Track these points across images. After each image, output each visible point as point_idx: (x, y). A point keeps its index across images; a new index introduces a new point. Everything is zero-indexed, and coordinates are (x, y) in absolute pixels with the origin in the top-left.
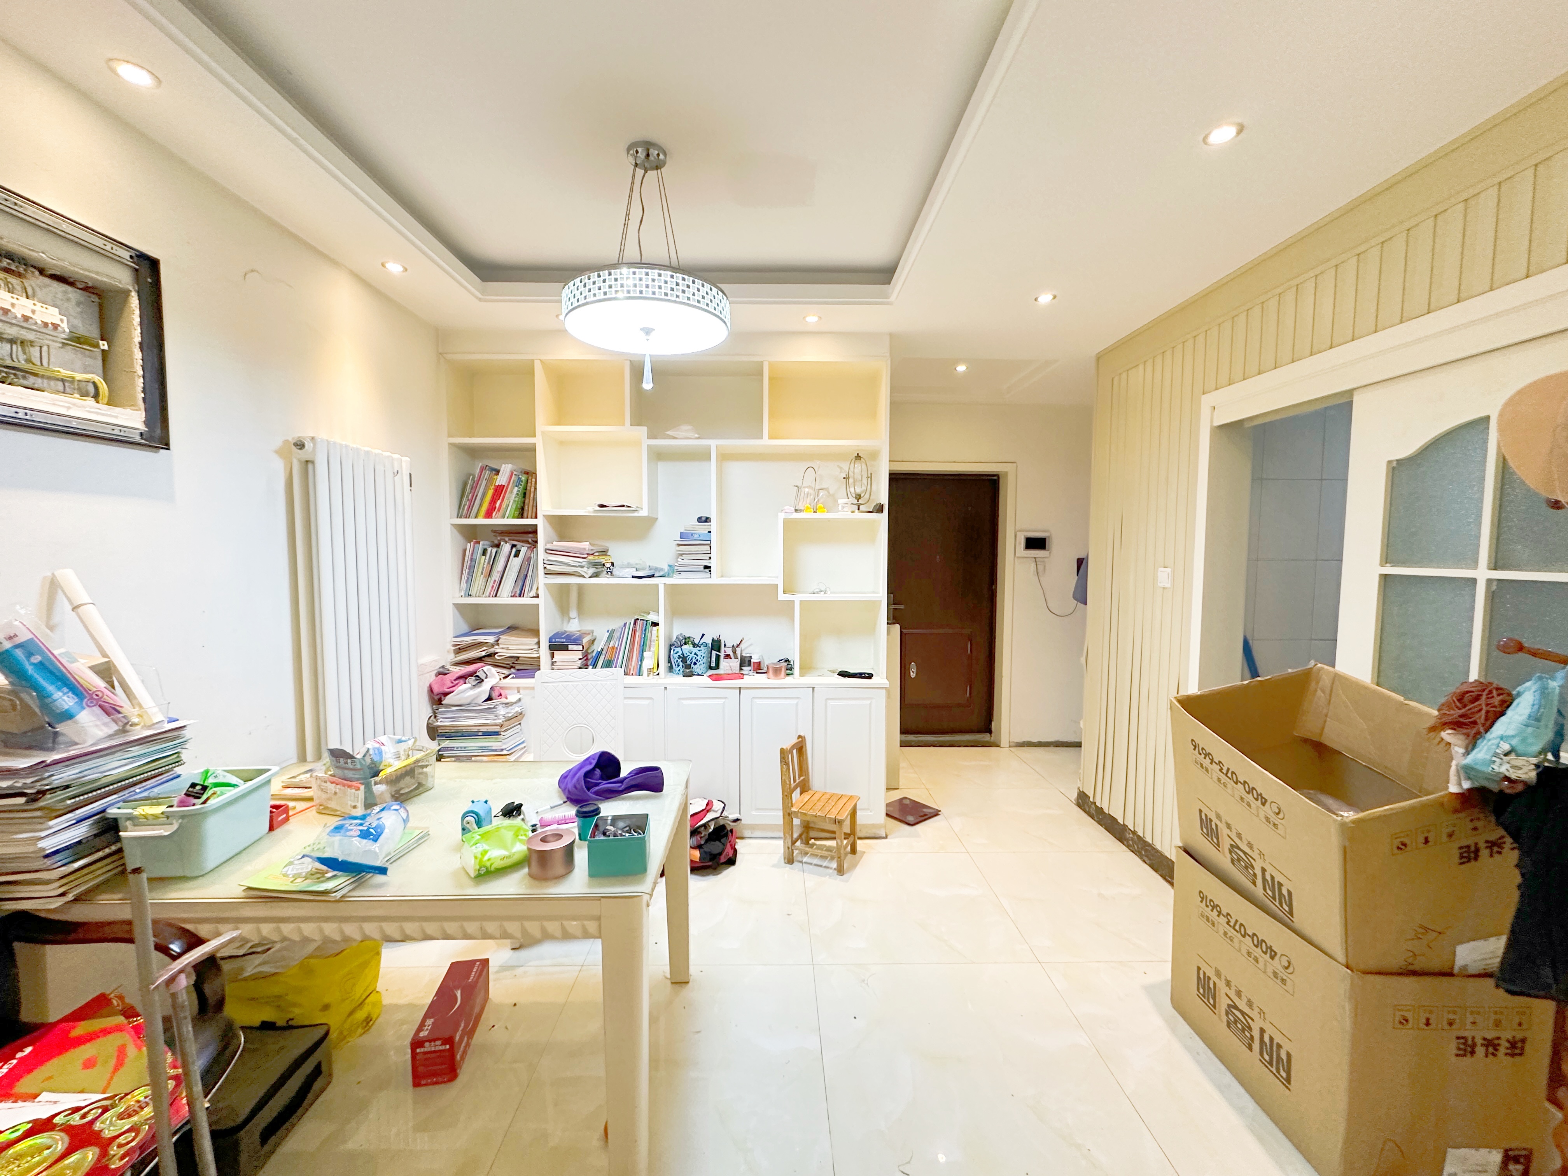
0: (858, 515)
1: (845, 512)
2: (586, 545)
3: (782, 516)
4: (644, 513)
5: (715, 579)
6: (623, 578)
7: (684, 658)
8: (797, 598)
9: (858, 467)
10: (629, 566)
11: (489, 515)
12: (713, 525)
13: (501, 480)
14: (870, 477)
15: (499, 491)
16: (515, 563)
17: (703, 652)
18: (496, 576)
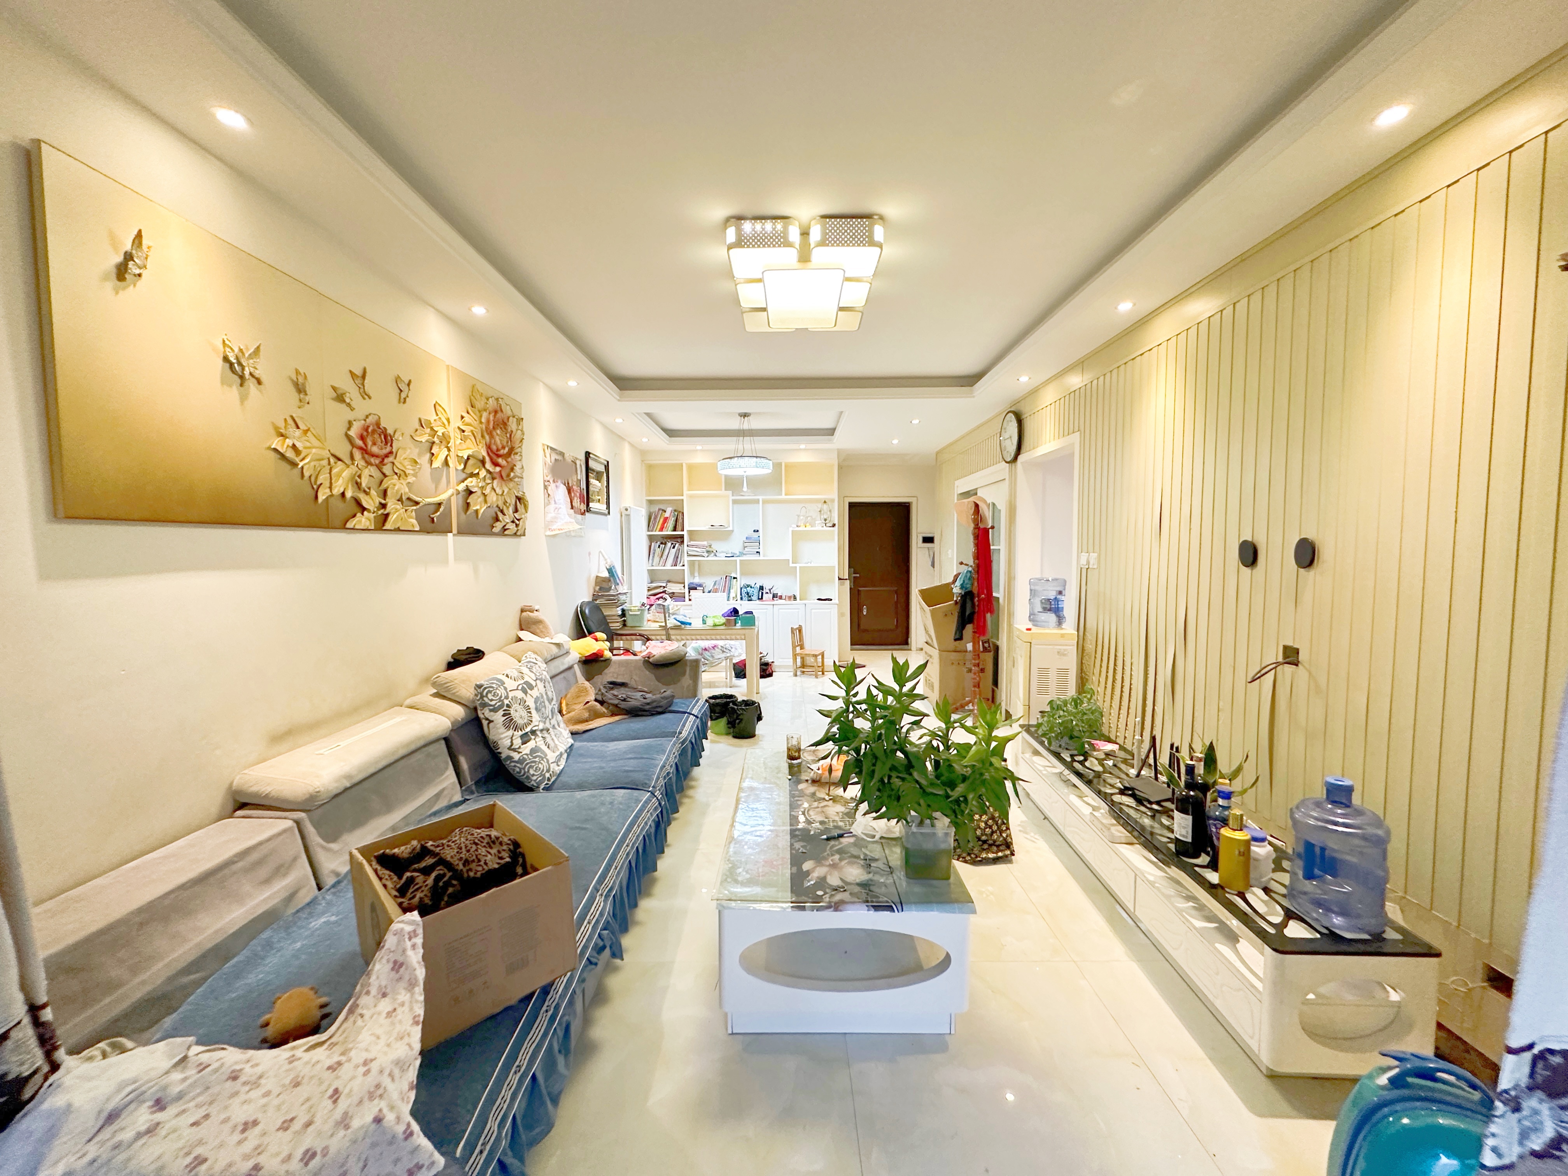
0: (825, 528)
1: (819, 527)
2: (705, 543)
3: (791, 529)
4: (730, 528)
5: (761, 557)
6: (721, 557)
7: (748, 594)
8: (798, 565)
9: (825, 506)
10: (723, 552)
11: (661, 529)
12: (761, 533)
13: (667, 515)
14: (830, 511)
15: (666, 519)
16: (673, 551)
17: (756, 591)
18: (664, 557)
